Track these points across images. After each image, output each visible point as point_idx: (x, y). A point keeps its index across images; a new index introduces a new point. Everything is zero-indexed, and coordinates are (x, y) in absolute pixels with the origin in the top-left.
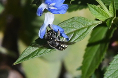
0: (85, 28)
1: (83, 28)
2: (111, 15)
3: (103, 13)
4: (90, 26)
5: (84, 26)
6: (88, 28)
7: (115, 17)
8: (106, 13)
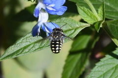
0: (72, 29)
1: (70, 30)
2: (100, 19)
3: (92, 16)
4: (78, 28)
5: (71, 28)
6: (75, 30)
7: (104, 21)
8: (94, 16)
